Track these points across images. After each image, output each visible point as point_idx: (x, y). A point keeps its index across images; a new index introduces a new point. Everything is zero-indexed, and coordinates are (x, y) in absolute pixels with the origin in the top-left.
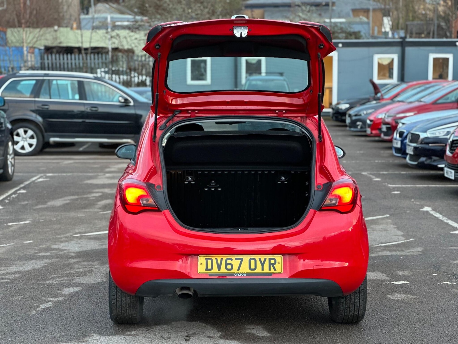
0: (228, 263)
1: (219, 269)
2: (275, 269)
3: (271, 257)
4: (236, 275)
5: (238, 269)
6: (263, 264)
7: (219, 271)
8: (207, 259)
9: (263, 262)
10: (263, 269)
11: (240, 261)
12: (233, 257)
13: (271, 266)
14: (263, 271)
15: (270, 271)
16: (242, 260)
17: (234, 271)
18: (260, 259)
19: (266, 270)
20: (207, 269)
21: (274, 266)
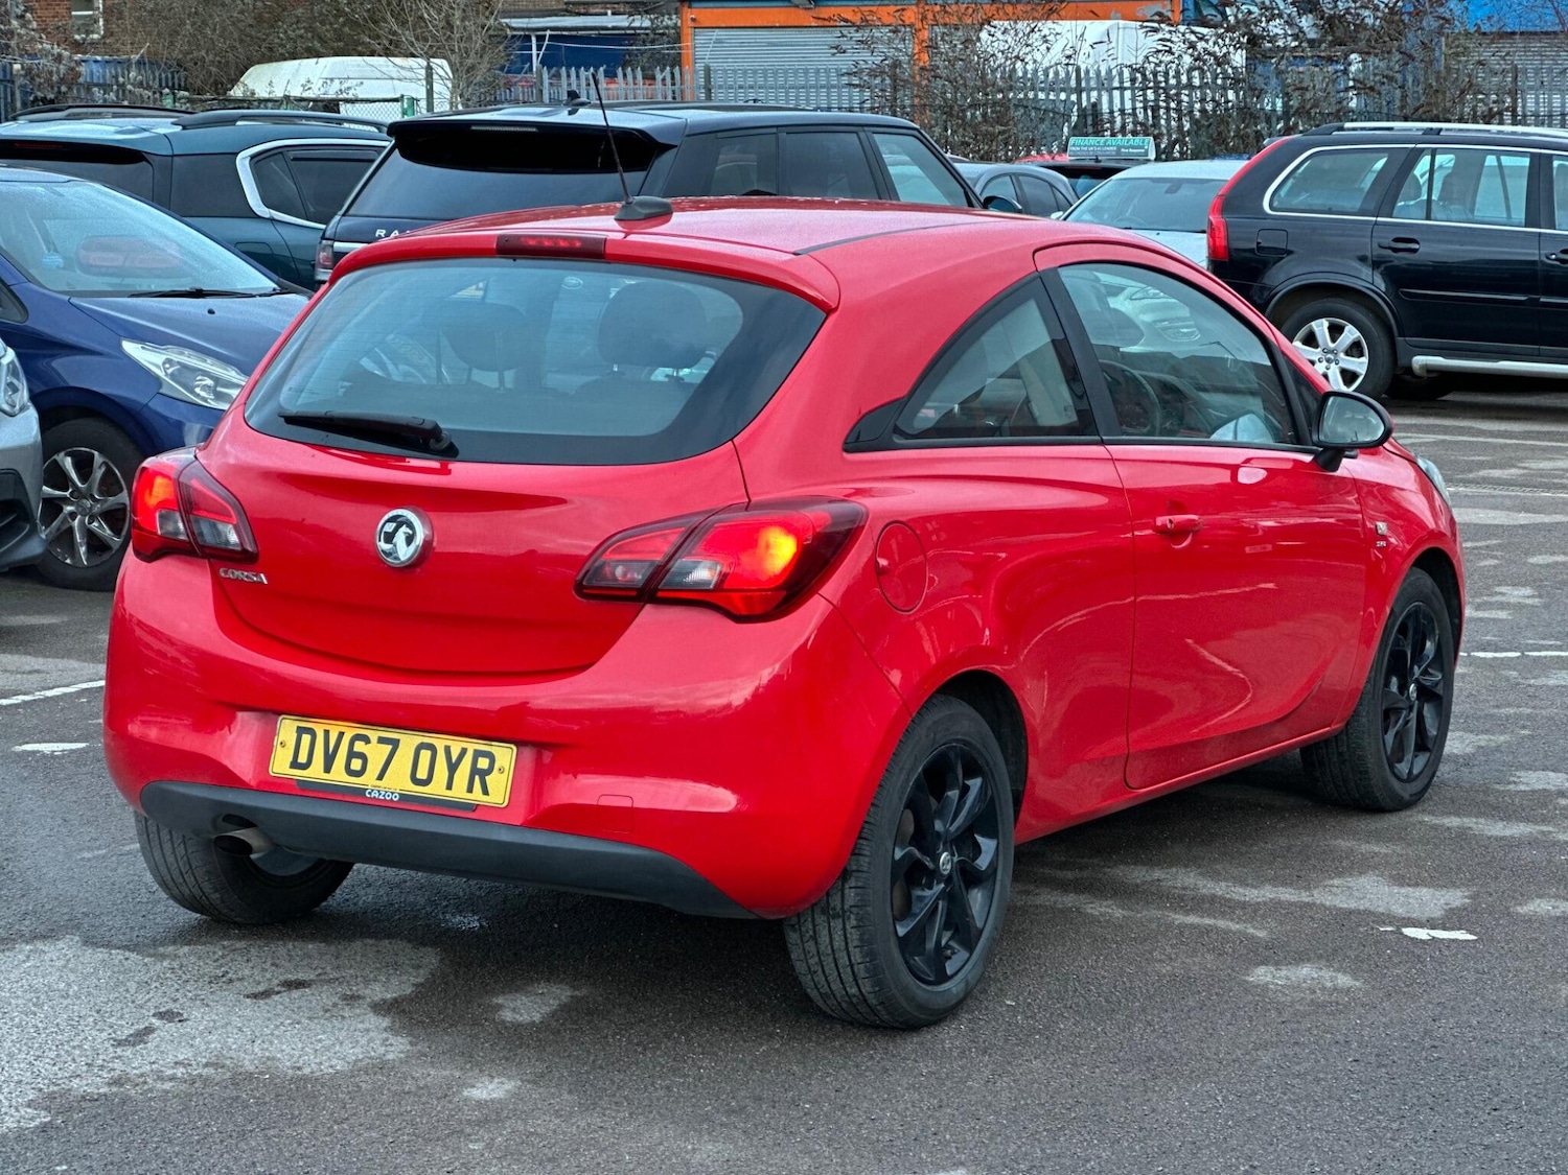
0: (355, 749)
1: (327, 769)
2: (485, 792)
3: (482, 746)
4: (370, 793)
5: (380, 777)
6: (453, 768)
7: (326, 776)
8: (301, 731)
9: (454, 761)
10: (449, 787)
11: (390, 747)
12: (374, 734)
13: (477, 777)
14: (448, 793)
15: (469, 796)
16: (395, 743)
17: (368, 780)
18: (448, 750)
19: (459, 792)
20: (295, 764)
21: (487, 778)
